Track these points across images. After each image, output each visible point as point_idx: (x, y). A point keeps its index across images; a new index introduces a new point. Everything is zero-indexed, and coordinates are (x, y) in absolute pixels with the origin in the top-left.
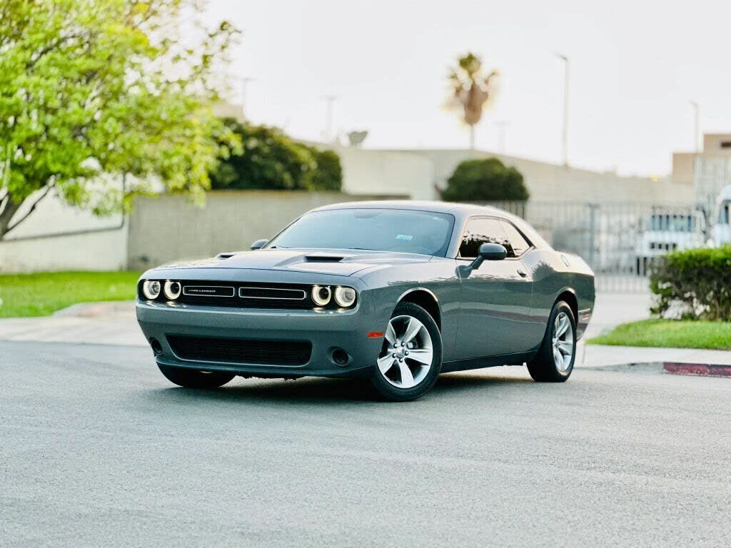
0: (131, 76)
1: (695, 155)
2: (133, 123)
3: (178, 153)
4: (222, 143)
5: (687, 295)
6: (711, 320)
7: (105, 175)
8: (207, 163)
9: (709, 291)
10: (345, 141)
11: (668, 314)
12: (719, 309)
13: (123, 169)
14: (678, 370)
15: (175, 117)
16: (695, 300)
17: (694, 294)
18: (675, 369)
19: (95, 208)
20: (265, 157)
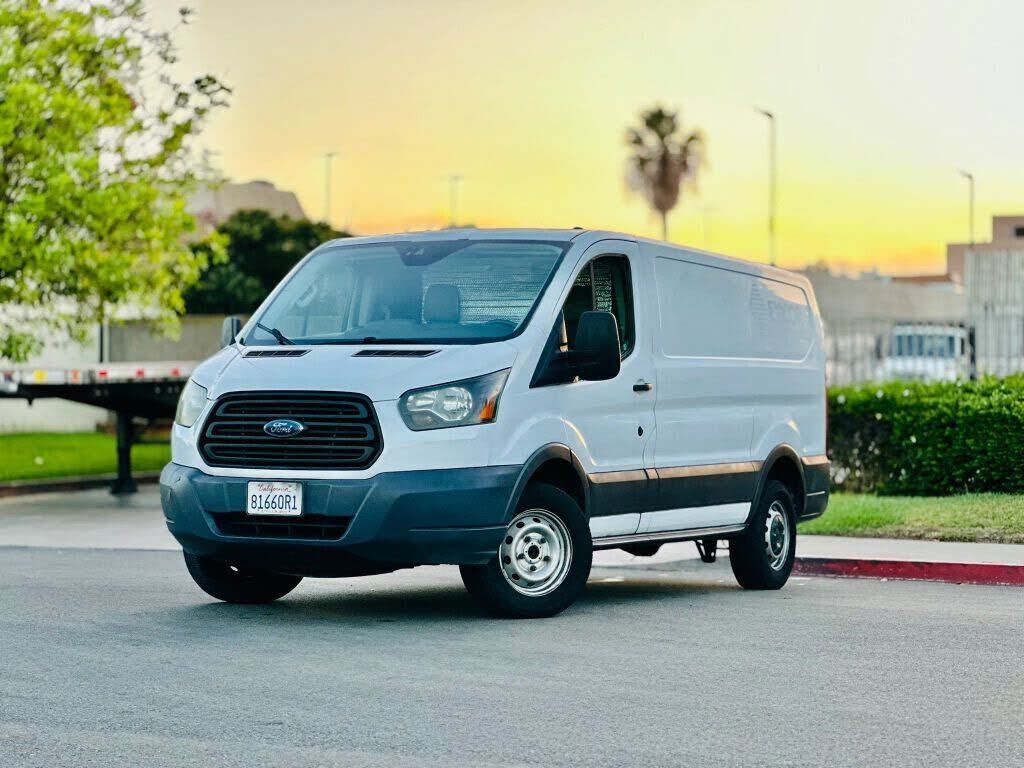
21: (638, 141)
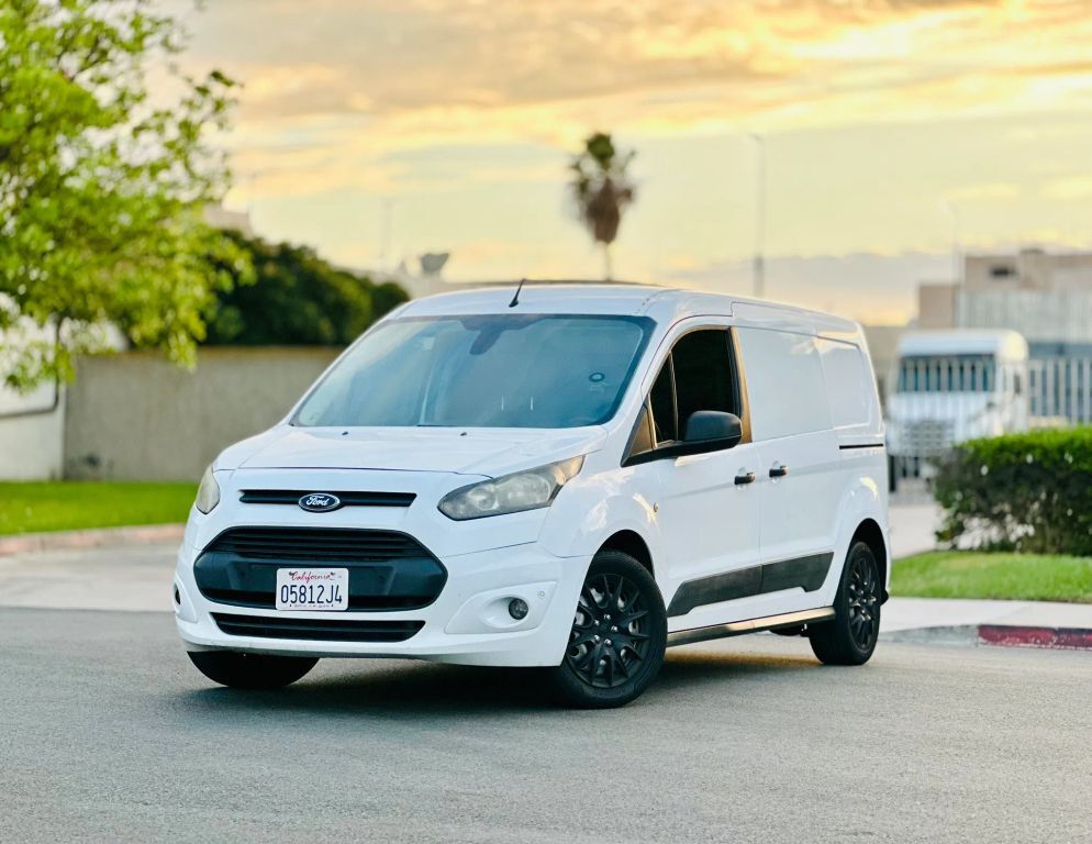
0: (67, 158)
1: (955, 289)
2: (71, 235)
3: (147, 284)
4: (221, 265)
5: (996, 510)
6: (1041, 551)
7: (25, 321)
8: (196, 300)
9: (1033, 502)
10: (415, 268)
11: (964, 541)
12: (1050, 532)
13: (55, 309)
14: (1003, 638)
15: (142, 224)
16: (1009, 518)
17: (1007, 507)
18: (999, 636)
19: (9, 373)
20: (289, 292)
21: (577, 167)
